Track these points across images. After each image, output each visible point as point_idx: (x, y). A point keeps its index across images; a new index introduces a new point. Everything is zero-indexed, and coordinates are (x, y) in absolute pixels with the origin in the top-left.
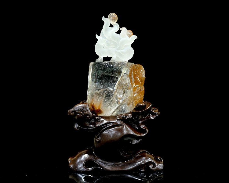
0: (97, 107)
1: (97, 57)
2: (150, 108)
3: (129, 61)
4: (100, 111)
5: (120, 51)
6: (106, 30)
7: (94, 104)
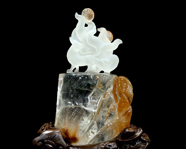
0: (71, 134)
1: (69, 66)
2: (141, 135)
3: (112, 73)
4: (75, 139)
5: (102, 60)
6: (81, 31)
7: (67, 130)
